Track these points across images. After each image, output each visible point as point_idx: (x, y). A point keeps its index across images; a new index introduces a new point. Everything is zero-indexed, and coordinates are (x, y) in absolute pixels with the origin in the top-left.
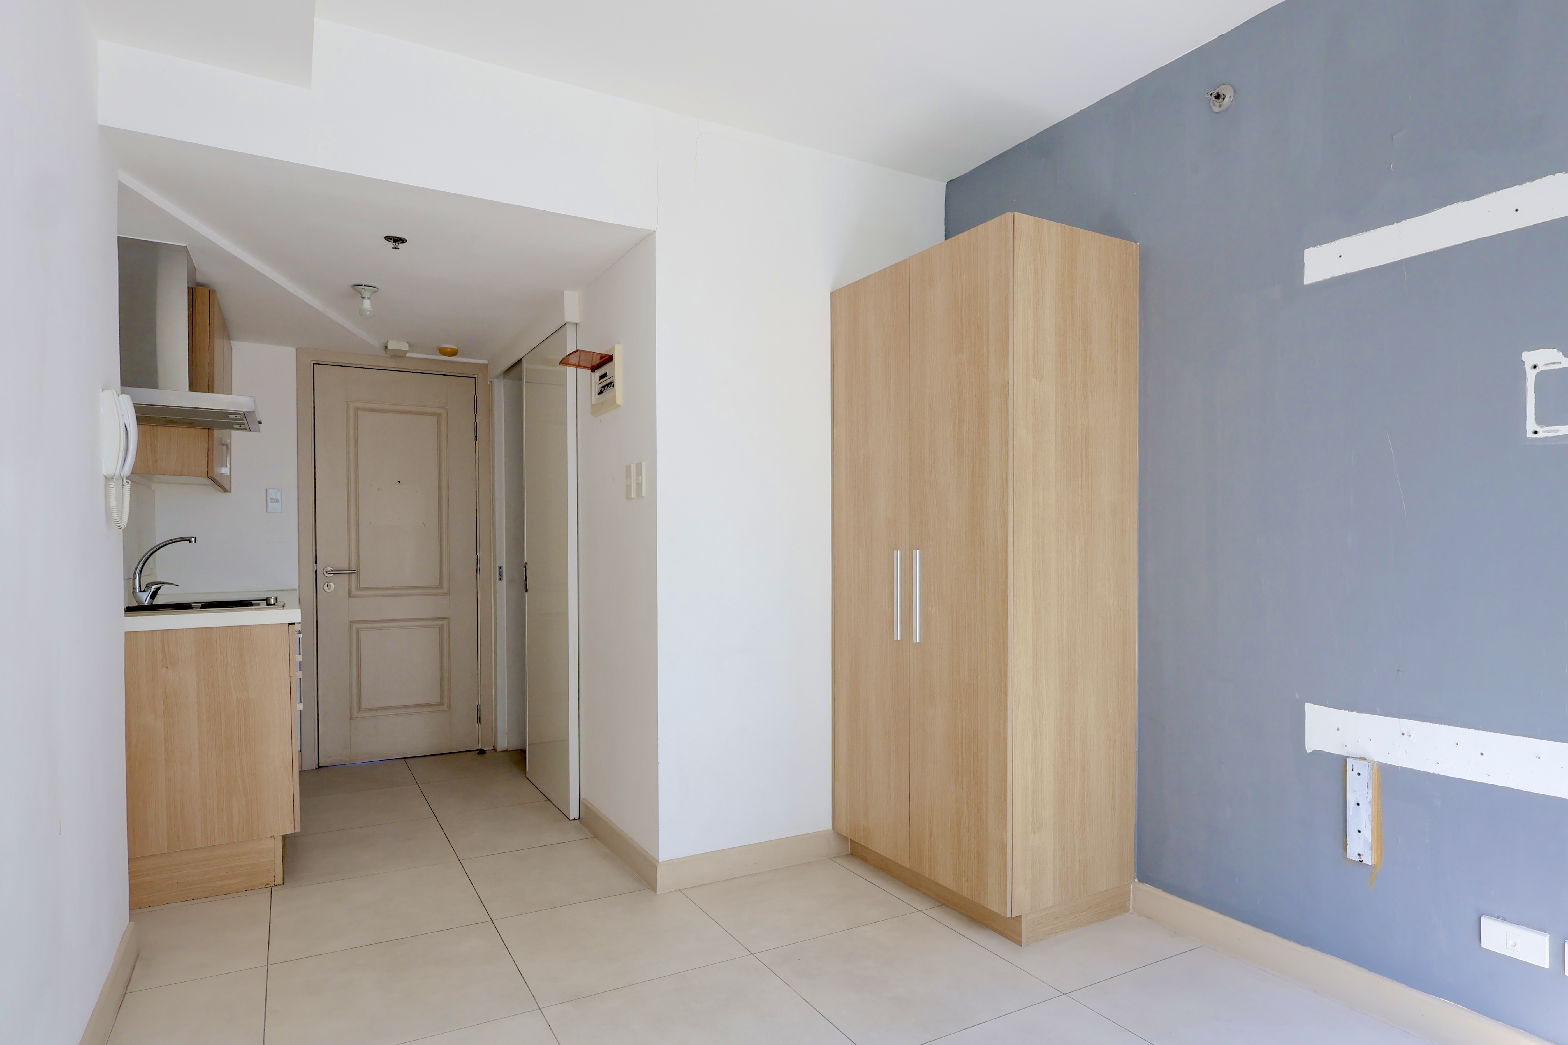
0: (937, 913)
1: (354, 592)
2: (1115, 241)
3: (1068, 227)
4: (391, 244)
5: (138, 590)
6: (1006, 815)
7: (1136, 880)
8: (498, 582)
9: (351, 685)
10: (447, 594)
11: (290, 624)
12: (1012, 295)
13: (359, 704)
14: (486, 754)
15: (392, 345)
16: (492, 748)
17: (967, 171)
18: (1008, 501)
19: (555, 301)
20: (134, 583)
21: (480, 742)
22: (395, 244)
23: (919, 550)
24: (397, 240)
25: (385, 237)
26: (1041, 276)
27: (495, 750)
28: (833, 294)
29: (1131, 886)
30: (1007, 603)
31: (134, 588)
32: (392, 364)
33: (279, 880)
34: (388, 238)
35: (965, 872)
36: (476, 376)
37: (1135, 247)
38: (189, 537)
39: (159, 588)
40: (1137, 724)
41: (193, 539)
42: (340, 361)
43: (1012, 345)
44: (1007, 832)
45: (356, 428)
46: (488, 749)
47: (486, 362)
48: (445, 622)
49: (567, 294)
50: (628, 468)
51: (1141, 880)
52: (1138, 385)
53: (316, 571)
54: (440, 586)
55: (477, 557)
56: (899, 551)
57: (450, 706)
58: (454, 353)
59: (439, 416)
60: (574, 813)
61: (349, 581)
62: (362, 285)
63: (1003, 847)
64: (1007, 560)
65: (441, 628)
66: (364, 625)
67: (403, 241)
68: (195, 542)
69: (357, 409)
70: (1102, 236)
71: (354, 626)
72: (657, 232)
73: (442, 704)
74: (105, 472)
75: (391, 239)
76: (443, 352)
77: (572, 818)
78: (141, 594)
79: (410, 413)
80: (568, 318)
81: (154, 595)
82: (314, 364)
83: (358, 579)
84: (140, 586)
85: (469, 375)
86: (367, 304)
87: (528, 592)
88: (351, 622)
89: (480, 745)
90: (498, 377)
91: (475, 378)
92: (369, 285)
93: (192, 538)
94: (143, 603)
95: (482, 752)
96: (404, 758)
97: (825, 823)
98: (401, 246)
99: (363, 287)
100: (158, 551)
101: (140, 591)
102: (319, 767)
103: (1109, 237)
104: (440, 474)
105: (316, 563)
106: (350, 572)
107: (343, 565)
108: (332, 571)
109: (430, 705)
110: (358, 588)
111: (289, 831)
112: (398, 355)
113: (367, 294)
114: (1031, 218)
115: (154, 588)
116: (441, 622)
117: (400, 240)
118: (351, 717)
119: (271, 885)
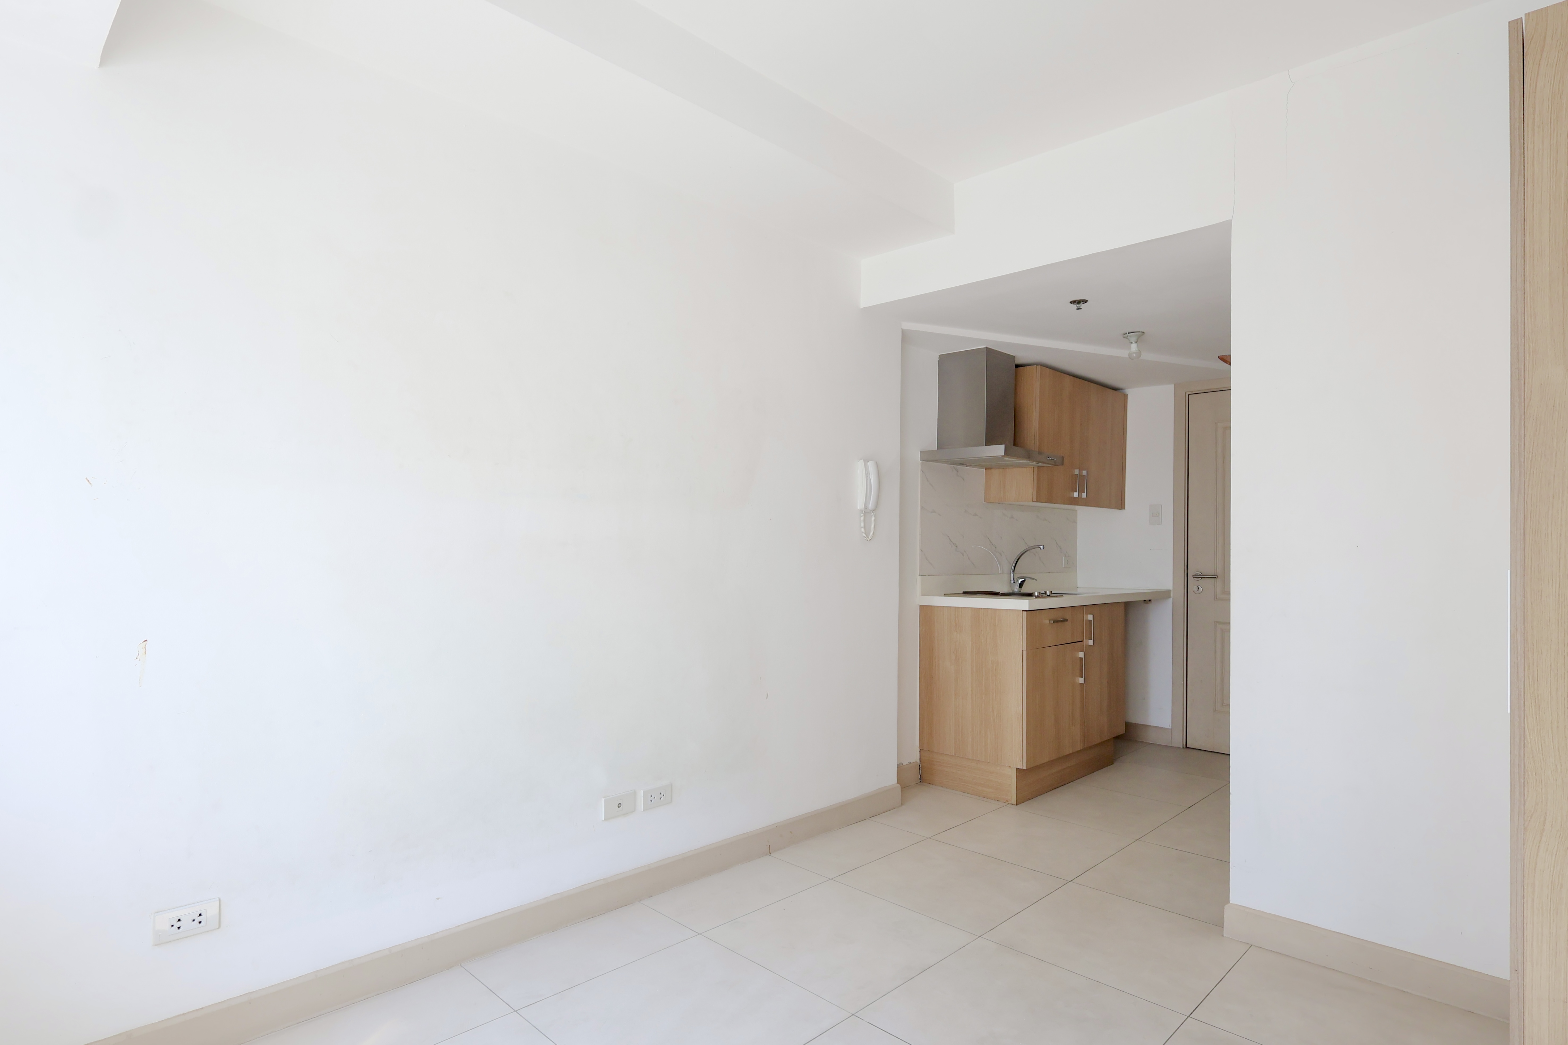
1: (1220, 596)
4: (1075, 306)
5: (1011, 581)
9: (1215, 679)
11: (1023, 611)
20: (1010, 577)
22: (1078, 305)
33: (1013, 801)
34: (1073, 302)
38: (1039, 546)
39: (1024, 581)
41: (1042, 547)
42: (1210, 387)
53: (1187, 574)
61: (1216, 585)
67: (1085, 301)
68: (1044, 549)
69: (1225, 429)
71: (1219, 627)
72: (1232, 221)
74: (858, 508)
78: (1014, 584)
81: (1021, 585)
82: (1189, 395)
83: (1224, 584)
84: (1014, 579)
86: (1134, 347)
88: (1217, 623)
94: (1014, 590)
98: (1083, 306)
100: (1024, 555)
101: (1014, 582)
102: (1186, 748)
105: (1188, 568)
106: (1215, 577)
107: (1210, 570)
111: (1020, 766)
115: (1021, 580)
117: (1082, 301)
118: (1214, 710)
119: (1008, 802)
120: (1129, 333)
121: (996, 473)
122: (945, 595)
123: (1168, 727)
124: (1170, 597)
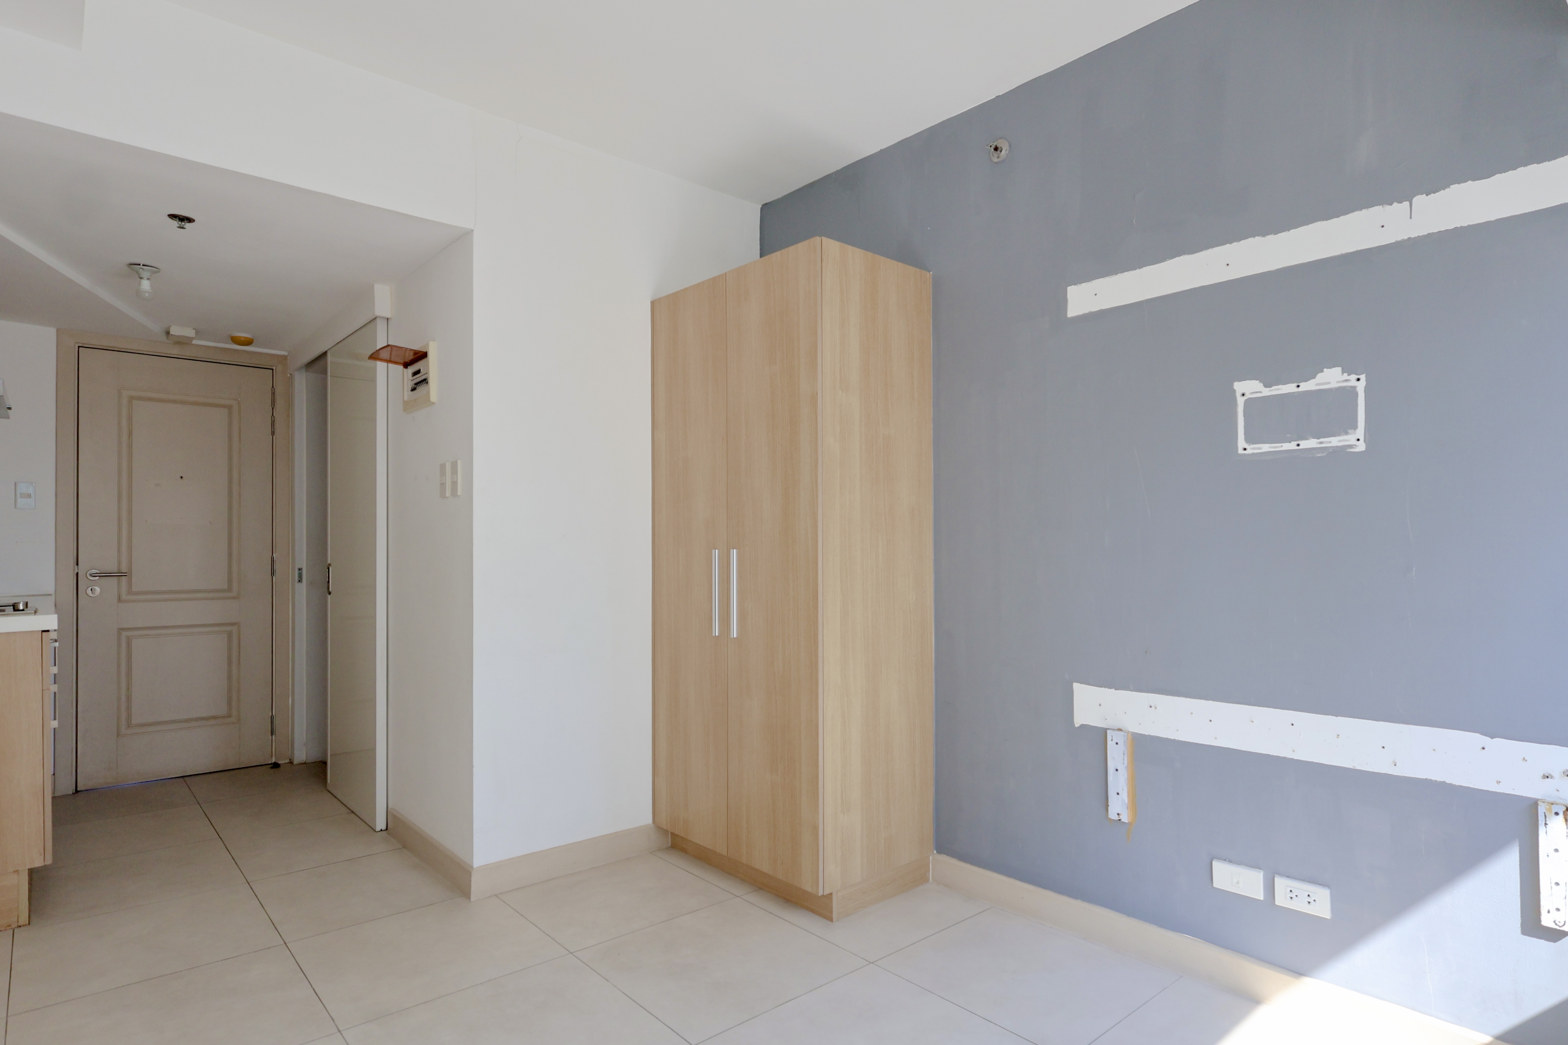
0: (754, 898)
1: (124, 597)
2: (911, 269)
3: (870, 254)
4: (175, 223)
6: (818, 799)
7: (935, 852)
8: (297, 585)
9: (119, 699)
10: (237, 598)
11: (43, 631)
13: (129, 718)
14: (281, 769)
15: (175, 331)
16: (288, 761)
18: (817, 503)
19: (364, 295)
21: (274, 755)
22: (180, 223)
23: (736, 549)
24: (183, 219)
26: (847, 298)
27: (291, 764)
28: (653, 303)
29: (931, 858)
30: (818, 598)
32: (175, 351)
33: (24, 919)
34: (173, 216)
35: (780, 856)
36: (274, 368)
37: (928, 276)
40: (934, 707)
42: (109, 345)
43: (819, 357)
44: (819, 814)
45: (130, 419)
46: (283, 763)
47: (285, 353)
48: (234, 629)
49: (378, 288)
50: (443, 467)
51: (940, 853)
54: (230, 589)
55: (272, 559)
56: (717, 551)
57: (239, 719)
58: (249, 342)
59: (230, 408)
60: (380, 825)
62: (140, 265)
64: (817, 559)
65: (230, 635)
66: (136, 633)
67: (190, 220)
69: (131, 399)
70: (899, 264)
71: (124, 634)
72: (474, 232)
73: (230, 716)
75: (175, 217)
76: (235, 340)
77: (378, 829)
79: (195, 403)
80: (378, 313)
82: (79, 347)
85: (265, 367)
86: (146, 285)
87: (331, 594)
88: (121, 630)
89: (275, 757)
90: (300, 369)
91: (273, 369)
92: (149, 264)
95: (276, 766)
96: (183, 777)
98: (188, 225)
99: (141, 266)
102: (77, 791)
103: (906, 265)
104: (230, 469)
106: (120, 575)
107: (112, 567)
108: (98, 574)
109: (215, 718)
110: (130, 592)
111: (38, 865)
112: (182, 342)
113: (145, 275)
114: (837, 243)
116: (229, 629)
118: (118, 735)
119: (13, 926)
120: (143, 265)
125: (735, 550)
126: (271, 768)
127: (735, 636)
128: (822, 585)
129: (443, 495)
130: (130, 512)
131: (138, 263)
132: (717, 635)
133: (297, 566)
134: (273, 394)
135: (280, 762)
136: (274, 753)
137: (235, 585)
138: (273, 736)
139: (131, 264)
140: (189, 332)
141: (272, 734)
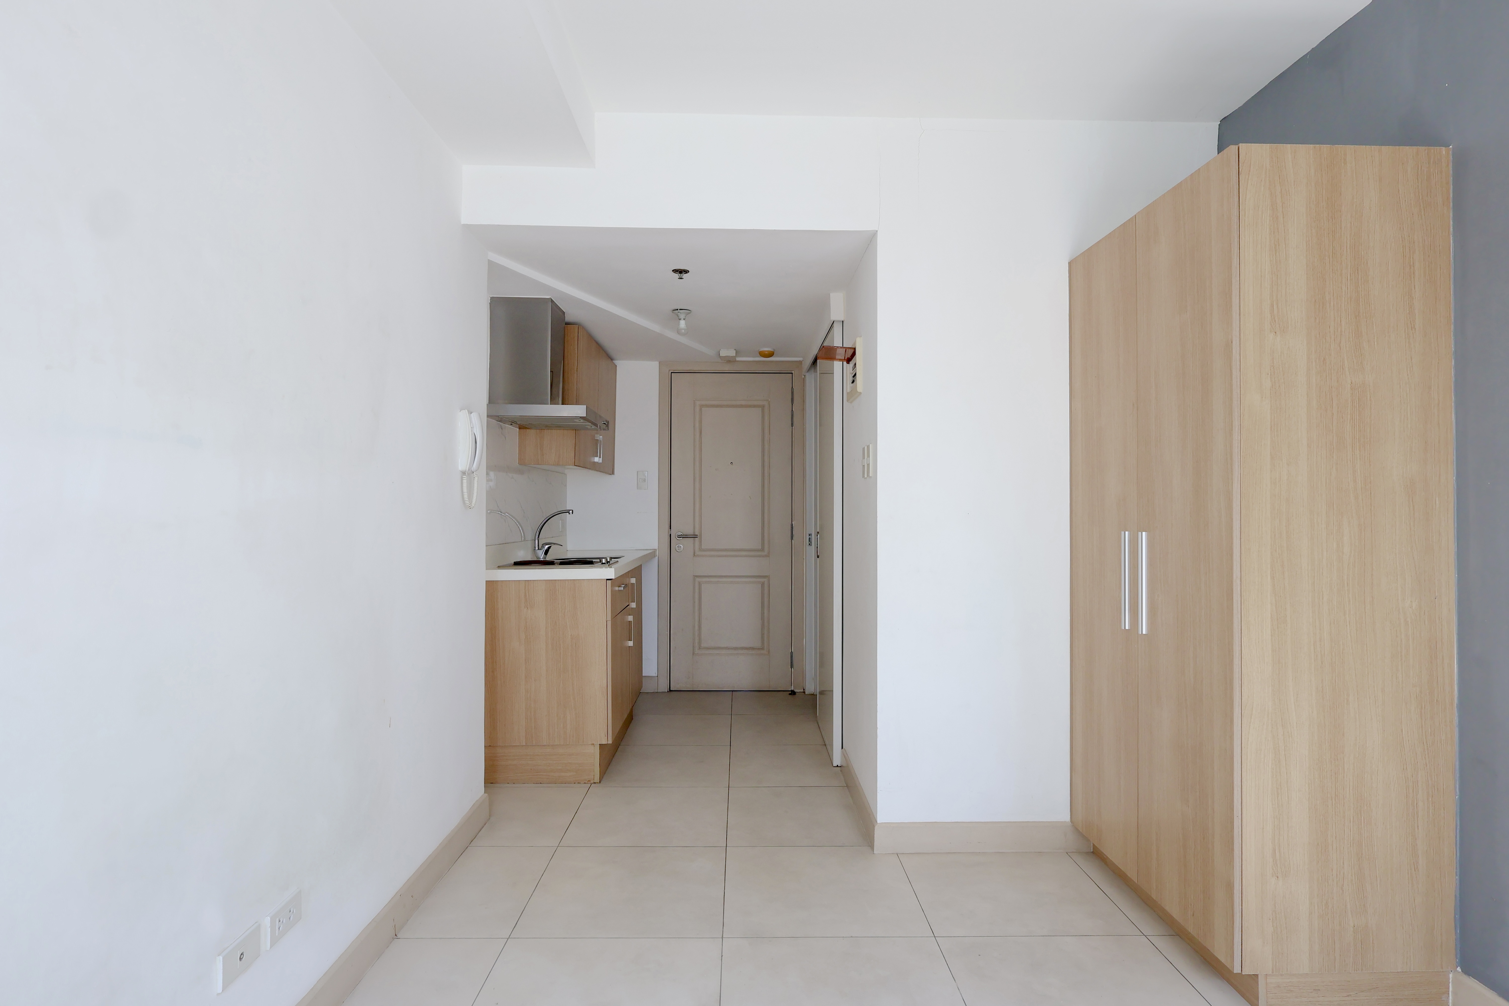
0: (1163, 943)
1: (697, 553)
2: (1409, 151)
3: (1325, 148)
4: (677, 276)
5: (537, 548)
6: (1233, 850)
7: (1459, 969)
8: (808, 547)
9: (694, 627)
10: (768, 556)
11: (607, 580)
12: (1236, 240)
13: (700, 643)
14: (796, 695)
15: (724, 353)
16: (802, 691)
17: (1241, 104)
18: (1232, 479)
19: (824, 304)
20: (535, 543)
21: (793, 684)
22: (680, 275)
23: (1146, 532)
24: (681, 272)
25: (673, 271)
26: (1283, 212)
27: (804, 692)
28: (1070, 263)
29: (1451, 976)
30: (1233, 598)
31: (535, 547)
32: (727, 368)
33: (597, 779)
34: (675, 271)
35: (1191, 905)
36: (793, 372)
37: (1444, 153)
38: (568, 510)
39: (549, 548)
40: (1457, 763)
41: (571, 512)
42: (688, 369)
43: (1238, 297)
44: (1233, 870)
45: (701, 422)
46: (799, 691)
47: (801, 359)
48: (766, 580)
49: (832, 295)
50: (864, 449)
51: (1467, 971)
52: (1452, 327)
53: (670, 535)
54: (763, 549)
55: (792, 525)
56: (1127, 533)
57: (769, 652)
58: (771, 354)
59: (763, 407)
60: (837, 760)
61: (694, 543)
62: (678, 310)
63: (1230, 886)
64: (1231, 549)
65: (763, 584)
66: (705, 580)
67: (686, 272)
68: (572, 513)
69: (702, 406)
70: (1384, 148)
71: (698, 579)
72: (878, 232)
73: (763, 649)
74: (460, 468)
75: (677, 271)
76: (763, 354)
77: (835, 765)
78: (538, 551)
79: (741, 406)
80: (833, 318)
81: (546, 552)
82: (671, 373)
83: (701, 542)
84: (538, 545)
85: (787, 371)
86: (682, 323)
87: (820, 557)
88: (696, 576)
89: (793, 686)
90: (809, 370)
91: (792, 373)
92: (683, 308)
93: (570, 510)
94: (539, 558)
95: (793, 693)
96: (732, 691)
97: (1063, 815)
98: (685, 276)
99: (679, 311)
100: (550, 519)
101: (539, 549)
102: (670, 691)
103: (1397, 147)
104: (763, 455)
105: (670, 528)
106: (694, 536)
107: (689, 531)
108: (682, 535)
109: (752, 649)
110: (701, 550)
111: (604, 742)
112: (730, 360)
113: (682, 316)
114: (1266, 147)
115: (547, 546)
116: (762, 580)
117: (684, 271)
118: (693, 654)
119: (591, 782)
120: (680, 310)
121: (532, 433)
122: (499, 567)
123: (654, 675)
124: (655, 556)
125: (1144, 533)
126: (790, 694)
127: (1144, 632)
128: (1239, 582)
129: (863, 476)
130: (700, 490)
131: (677, 309)
132: (1127, 628)
133: (808, 533)
134: (792, 393)
135: (796, 691)
136: (793, 682)
137: (766, 547)
138: (793, 669)
139: (674, 310)
140: (732, 353)
141: (792, 668)
